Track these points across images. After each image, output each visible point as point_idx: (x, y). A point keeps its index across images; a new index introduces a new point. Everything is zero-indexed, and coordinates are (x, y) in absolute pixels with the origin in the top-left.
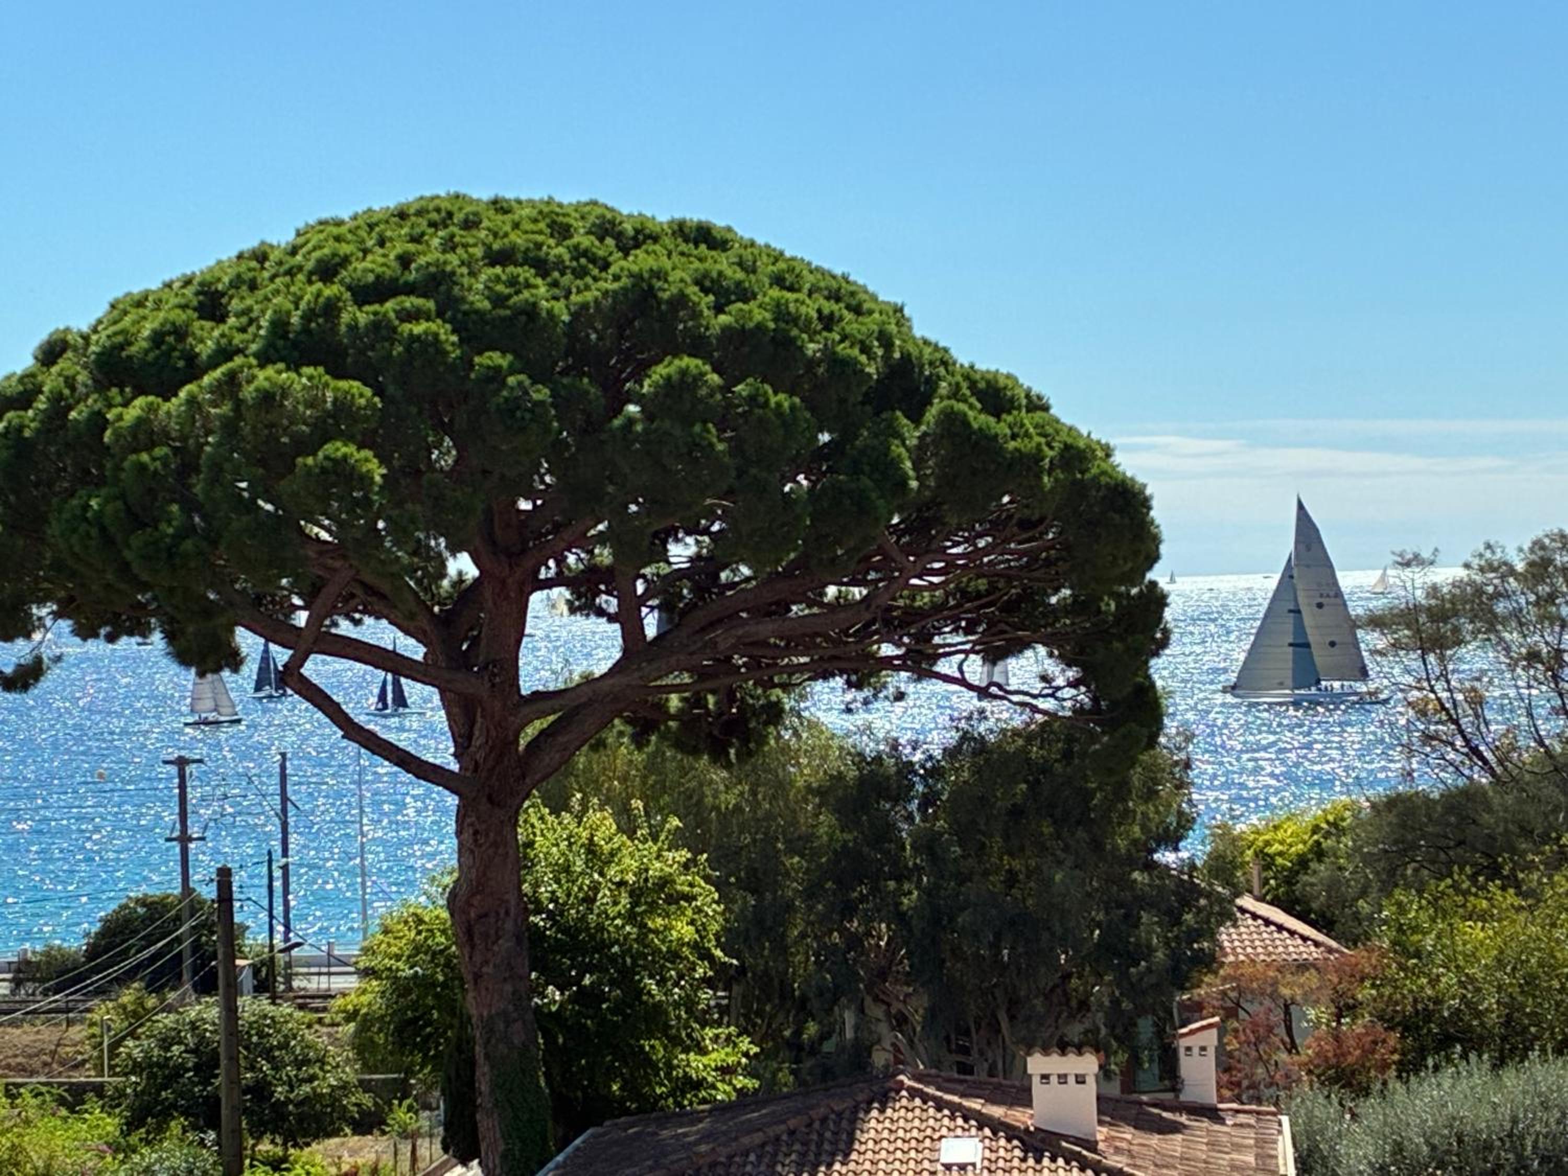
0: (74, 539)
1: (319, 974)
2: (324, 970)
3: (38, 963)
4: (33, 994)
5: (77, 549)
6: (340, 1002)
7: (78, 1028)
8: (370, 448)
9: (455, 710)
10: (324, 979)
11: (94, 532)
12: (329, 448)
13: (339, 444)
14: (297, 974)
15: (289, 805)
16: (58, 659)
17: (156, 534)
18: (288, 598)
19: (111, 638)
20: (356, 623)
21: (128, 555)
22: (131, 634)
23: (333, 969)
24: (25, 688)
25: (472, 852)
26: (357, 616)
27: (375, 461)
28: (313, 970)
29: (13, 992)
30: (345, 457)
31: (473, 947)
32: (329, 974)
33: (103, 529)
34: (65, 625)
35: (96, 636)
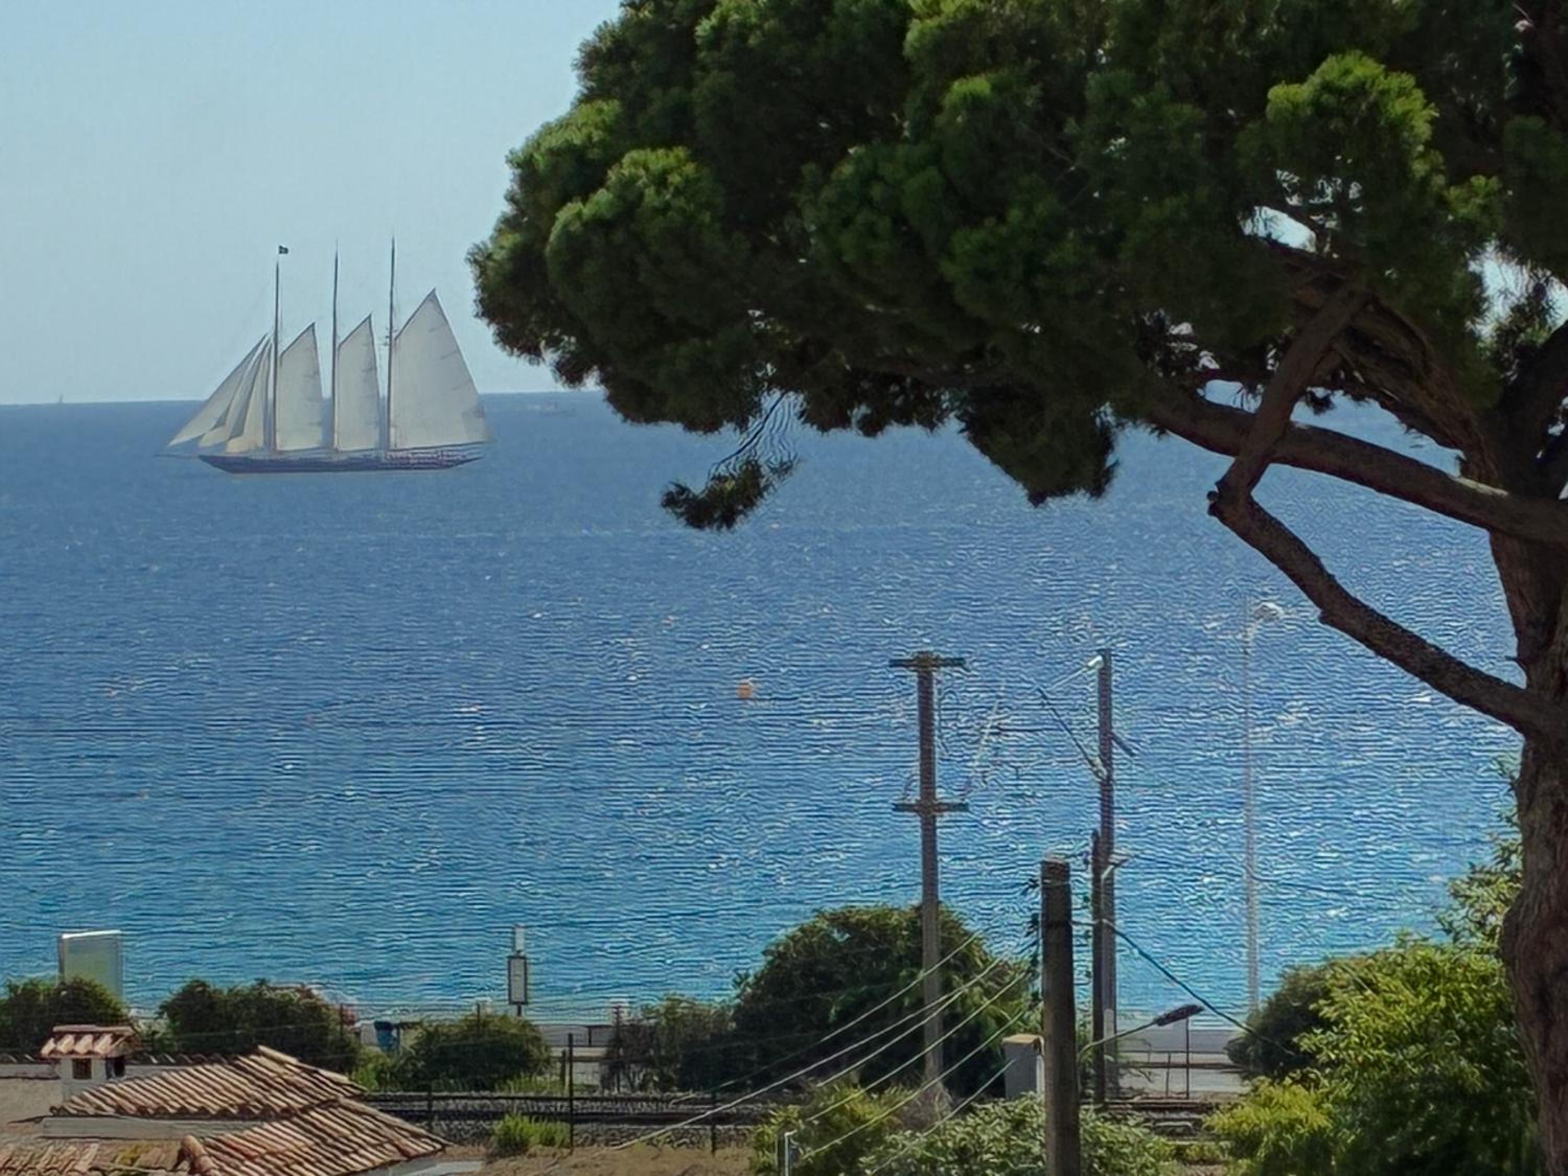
0: (846, 239)
1: (1168, 1066)
2: (1180, 1058)
3: (653, 1030)
4: (643, 1087)
5: (849, 258)
6: (1218, 1120)
7: (730, 1150)
8: (1409, 71)
9: (1522, 575)
10: (1178, 1076)
11: (884, 224)
12: (1330, 68)
13: (1350, 60)
14: (1128, 1066)
15: (1117, 750)
16: (784, 469)
17: (1003, 230)
18: (1193, 358)
19: (871, 427)
20: (1321, 405)
21: (949, 270)
22: (905, 419)
23: (1195, 1058)
24: (728, 520)
25: (1549, 844)
26: (1320, 392)
27: (1418, 94)
28: (1155, 1058)
29: (606, 1082)
30: (1361, 89)
31: (1549, 1025)
32: (1187, 1066)
33: (899, 219)
34: (794, 401)
35: (843, 422)
